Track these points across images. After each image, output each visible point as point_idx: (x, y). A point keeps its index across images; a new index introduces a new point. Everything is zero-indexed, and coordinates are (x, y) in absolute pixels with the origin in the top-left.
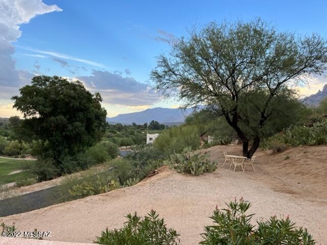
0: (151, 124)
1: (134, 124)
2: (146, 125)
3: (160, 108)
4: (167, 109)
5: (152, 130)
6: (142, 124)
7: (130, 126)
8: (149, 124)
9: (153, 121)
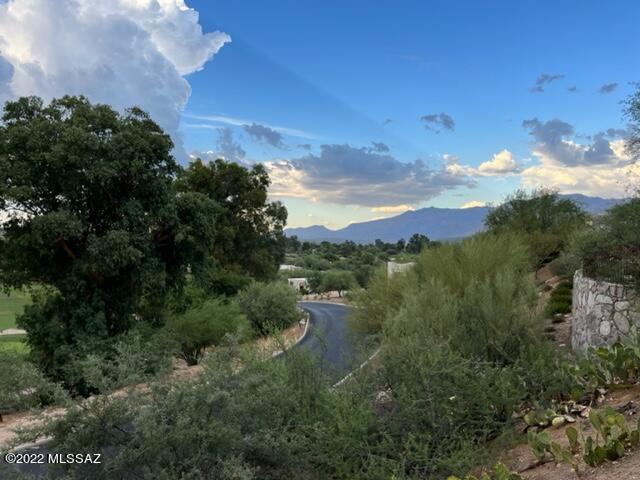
0: (412, 240)
1: (379, 242)
2: (401, 243)
3: (432, 208)
4: (448, 210)
5: (414, 253)
6: (394, 241)
7: (371, 245)
8: (407, 242)
9: (416, 236)
